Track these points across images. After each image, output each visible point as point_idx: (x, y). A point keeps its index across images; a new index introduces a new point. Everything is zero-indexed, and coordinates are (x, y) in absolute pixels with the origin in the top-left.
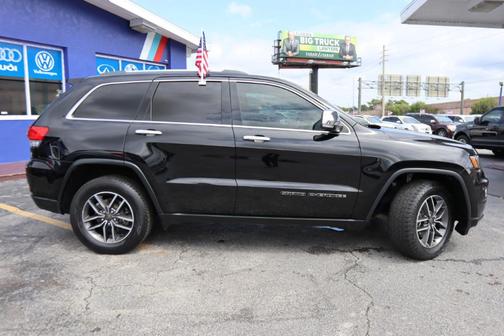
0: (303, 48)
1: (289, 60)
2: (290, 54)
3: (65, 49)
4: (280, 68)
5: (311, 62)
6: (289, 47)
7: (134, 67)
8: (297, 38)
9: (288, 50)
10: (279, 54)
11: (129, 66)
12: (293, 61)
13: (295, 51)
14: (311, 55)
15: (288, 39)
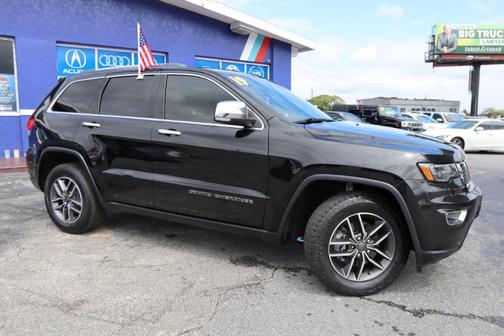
0: (461, 43)
1: (444, 57)
2: (445, 50)
3: (167, 53)
4: (434, 66)
5: (470, 57)
6: (444, 42)
7: (235, 68)
8: (455, 32)
9: (442, 46)
10: (433, 51)
11: (229, 67)
12: (448, 58)
13: (451, 46)
14: (472, 50)
15: (444, 34)
